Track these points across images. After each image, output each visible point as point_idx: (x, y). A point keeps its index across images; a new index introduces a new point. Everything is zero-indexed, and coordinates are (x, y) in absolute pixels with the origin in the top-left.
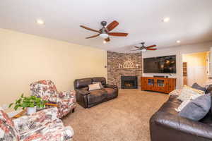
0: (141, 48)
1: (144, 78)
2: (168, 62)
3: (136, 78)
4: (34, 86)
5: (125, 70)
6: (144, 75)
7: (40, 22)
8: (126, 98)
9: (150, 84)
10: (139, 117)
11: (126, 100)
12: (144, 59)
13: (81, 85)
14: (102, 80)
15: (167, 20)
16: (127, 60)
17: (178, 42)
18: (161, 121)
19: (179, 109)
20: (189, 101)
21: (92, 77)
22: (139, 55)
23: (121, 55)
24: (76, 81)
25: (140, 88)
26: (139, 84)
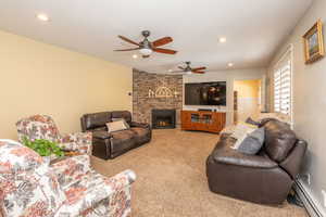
0: (186, 70)
1: (186, 112)
2: (213, 89)
3: (174, 112)
4: (25, 124)
5: (159, 99)
6: (186, 108)
7: (43, 17)
8: (164, 141)
9: (193, 120)
10: (188, 164)
11: (165, 145)
12: (186, 85)
13: (94, 124)
14: (125, 116)
15: (223, 40)
16: (161, 84)
17: (230, 65)
18: (220, 159)
19: (236, 147)
20: (245, 136)
21: (110, 110)
22: (180, 78)
23: (152, 76)
24: (86, 116)
25: (179, 127)
26: (178, 121)
